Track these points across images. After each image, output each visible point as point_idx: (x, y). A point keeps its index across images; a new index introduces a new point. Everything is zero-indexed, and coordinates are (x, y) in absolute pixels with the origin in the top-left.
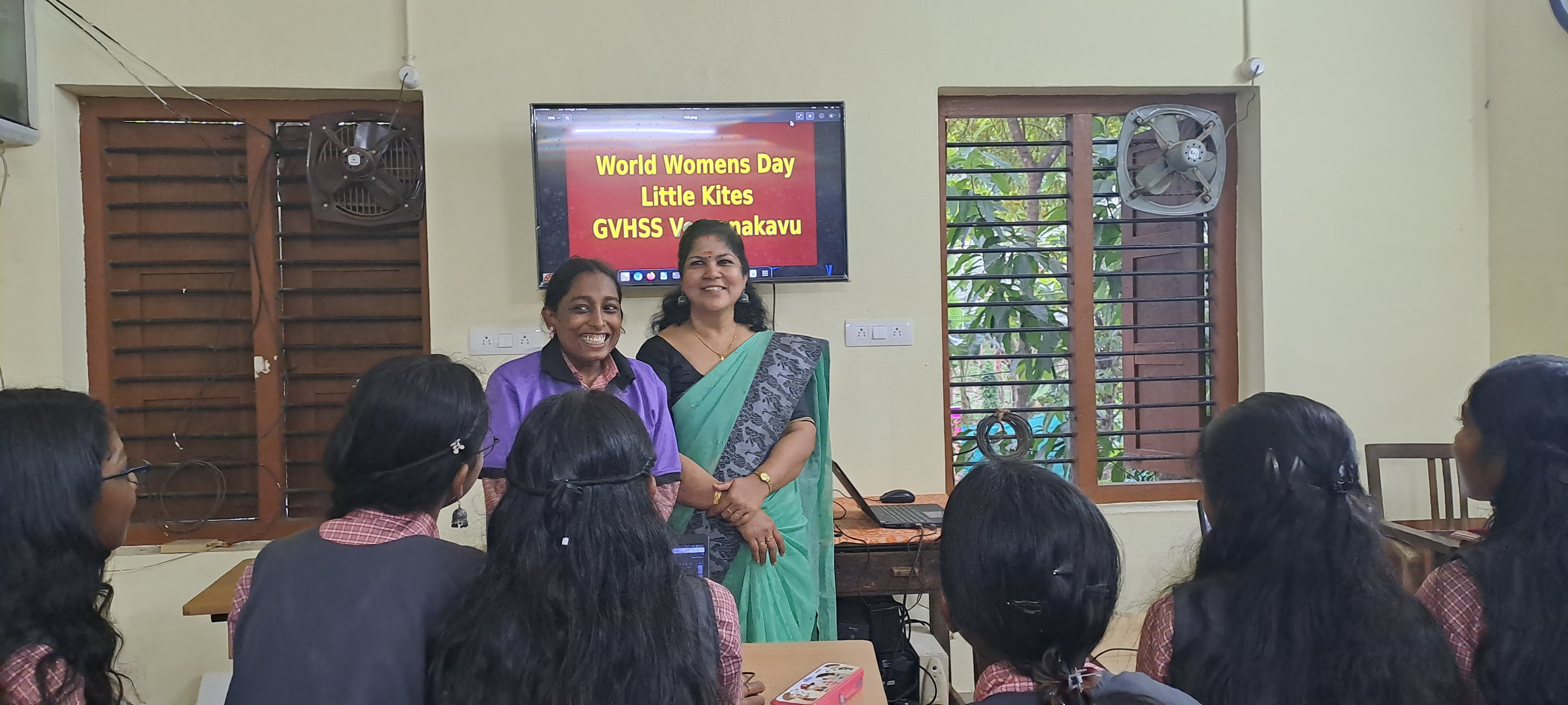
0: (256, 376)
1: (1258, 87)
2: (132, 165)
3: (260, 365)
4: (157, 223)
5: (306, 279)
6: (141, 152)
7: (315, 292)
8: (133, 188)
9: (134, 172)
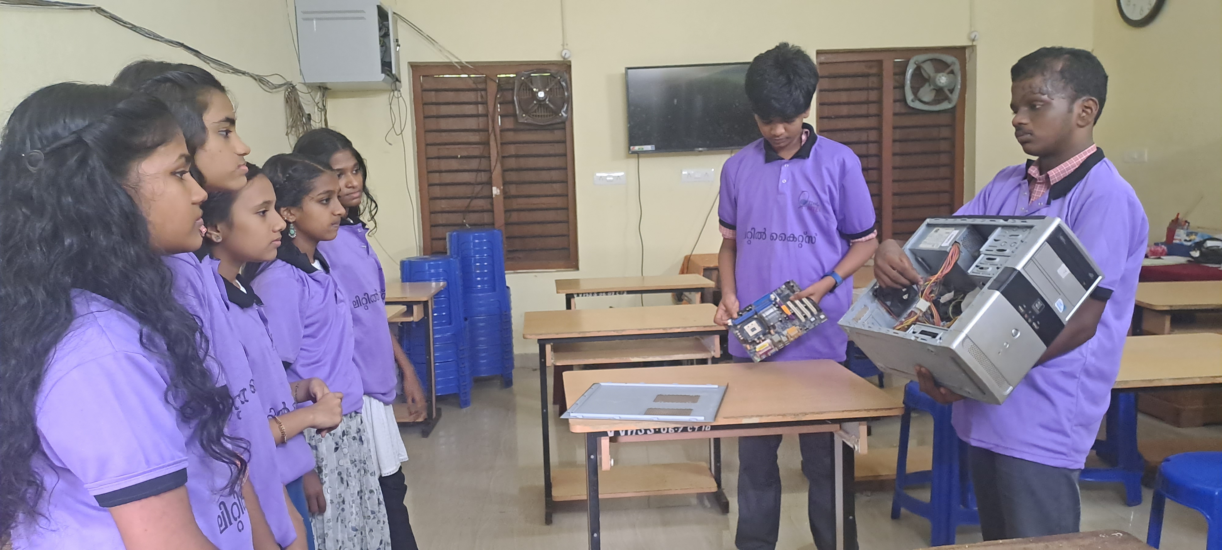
0: (494, 196)
1: (975, 46)
2: (432, 97)
3: (496, 191)
4: (444, 124)
5: (512, 150)
6: (437, 90)
7: (517, 156)
8: (434, 107)
9: (434, 100)
